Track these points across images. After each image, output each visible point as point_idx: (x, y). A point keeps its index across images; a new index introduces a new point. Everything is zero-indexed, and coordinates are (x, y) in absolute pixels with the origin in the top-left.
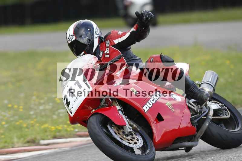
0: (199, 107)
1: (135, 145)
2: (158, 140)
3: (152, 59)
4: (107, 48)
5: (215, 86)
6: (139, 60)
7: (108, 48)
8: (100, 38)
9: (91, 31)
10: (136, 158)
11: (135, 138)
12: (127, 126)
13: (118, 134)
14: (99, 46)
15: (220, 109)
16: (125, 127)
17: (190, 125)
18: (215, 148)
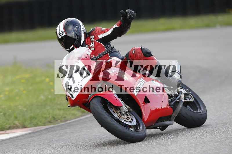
2: (146, 119)
3: (134, 50)
4: (92, 42)
5: (181, 73)
6: (118, 52)
7: (94, 42)
8: (86, 33)
10: (133, 133)
11: (130, 117)
12: (123, 107)
14: (85, 41)
15: (187, 93)
16: (121, 108)
17: (169, 107)
18: (183, 127)
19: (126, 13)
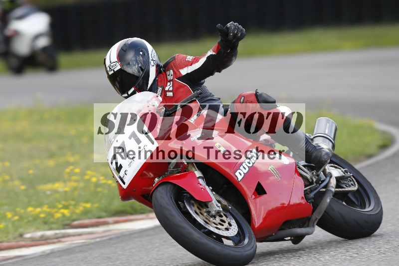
0: (315, 173)
1: (227, 232)
2: (258, 225)
3: (243, 98)
5: (334, 140)
6: (217, 100)
7: (171, 82)
9: (144, 55)
11: (226, 221)
12: (213, 202)
13: (200, 215)
14: (157, 79)
15: (343, 176)
16: (210, 203)
17: (304, 202)
19: (228, 28)
